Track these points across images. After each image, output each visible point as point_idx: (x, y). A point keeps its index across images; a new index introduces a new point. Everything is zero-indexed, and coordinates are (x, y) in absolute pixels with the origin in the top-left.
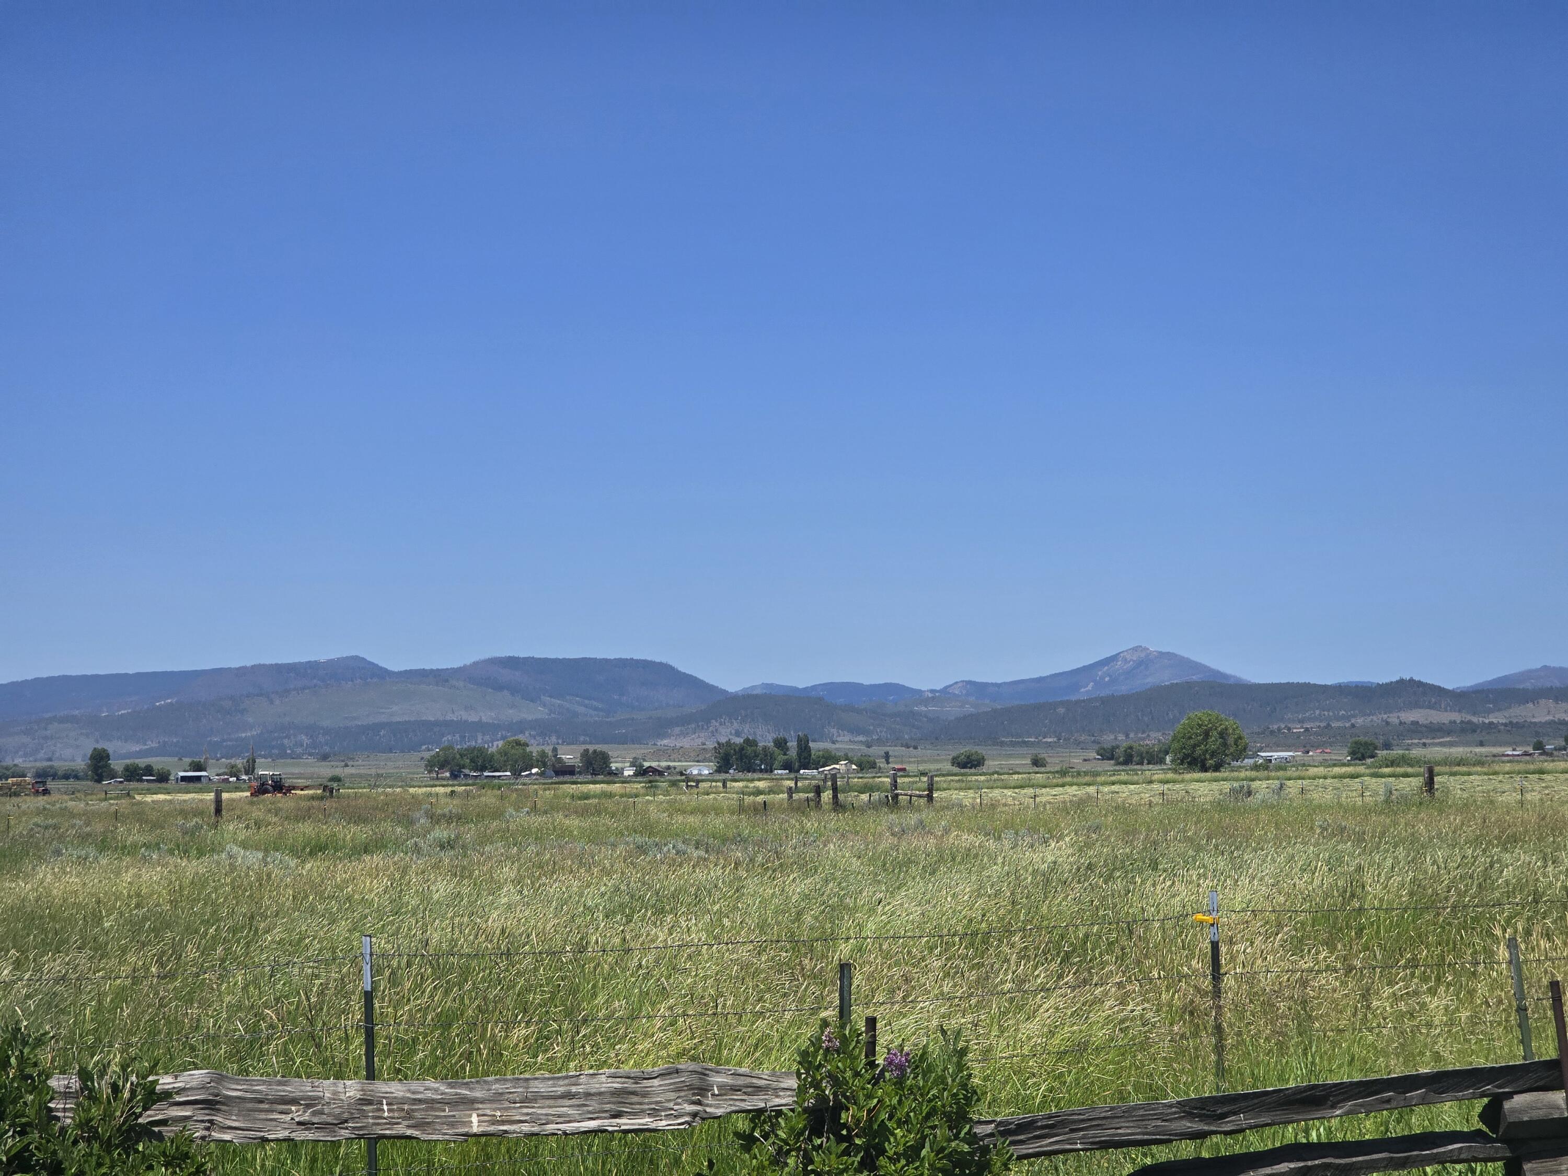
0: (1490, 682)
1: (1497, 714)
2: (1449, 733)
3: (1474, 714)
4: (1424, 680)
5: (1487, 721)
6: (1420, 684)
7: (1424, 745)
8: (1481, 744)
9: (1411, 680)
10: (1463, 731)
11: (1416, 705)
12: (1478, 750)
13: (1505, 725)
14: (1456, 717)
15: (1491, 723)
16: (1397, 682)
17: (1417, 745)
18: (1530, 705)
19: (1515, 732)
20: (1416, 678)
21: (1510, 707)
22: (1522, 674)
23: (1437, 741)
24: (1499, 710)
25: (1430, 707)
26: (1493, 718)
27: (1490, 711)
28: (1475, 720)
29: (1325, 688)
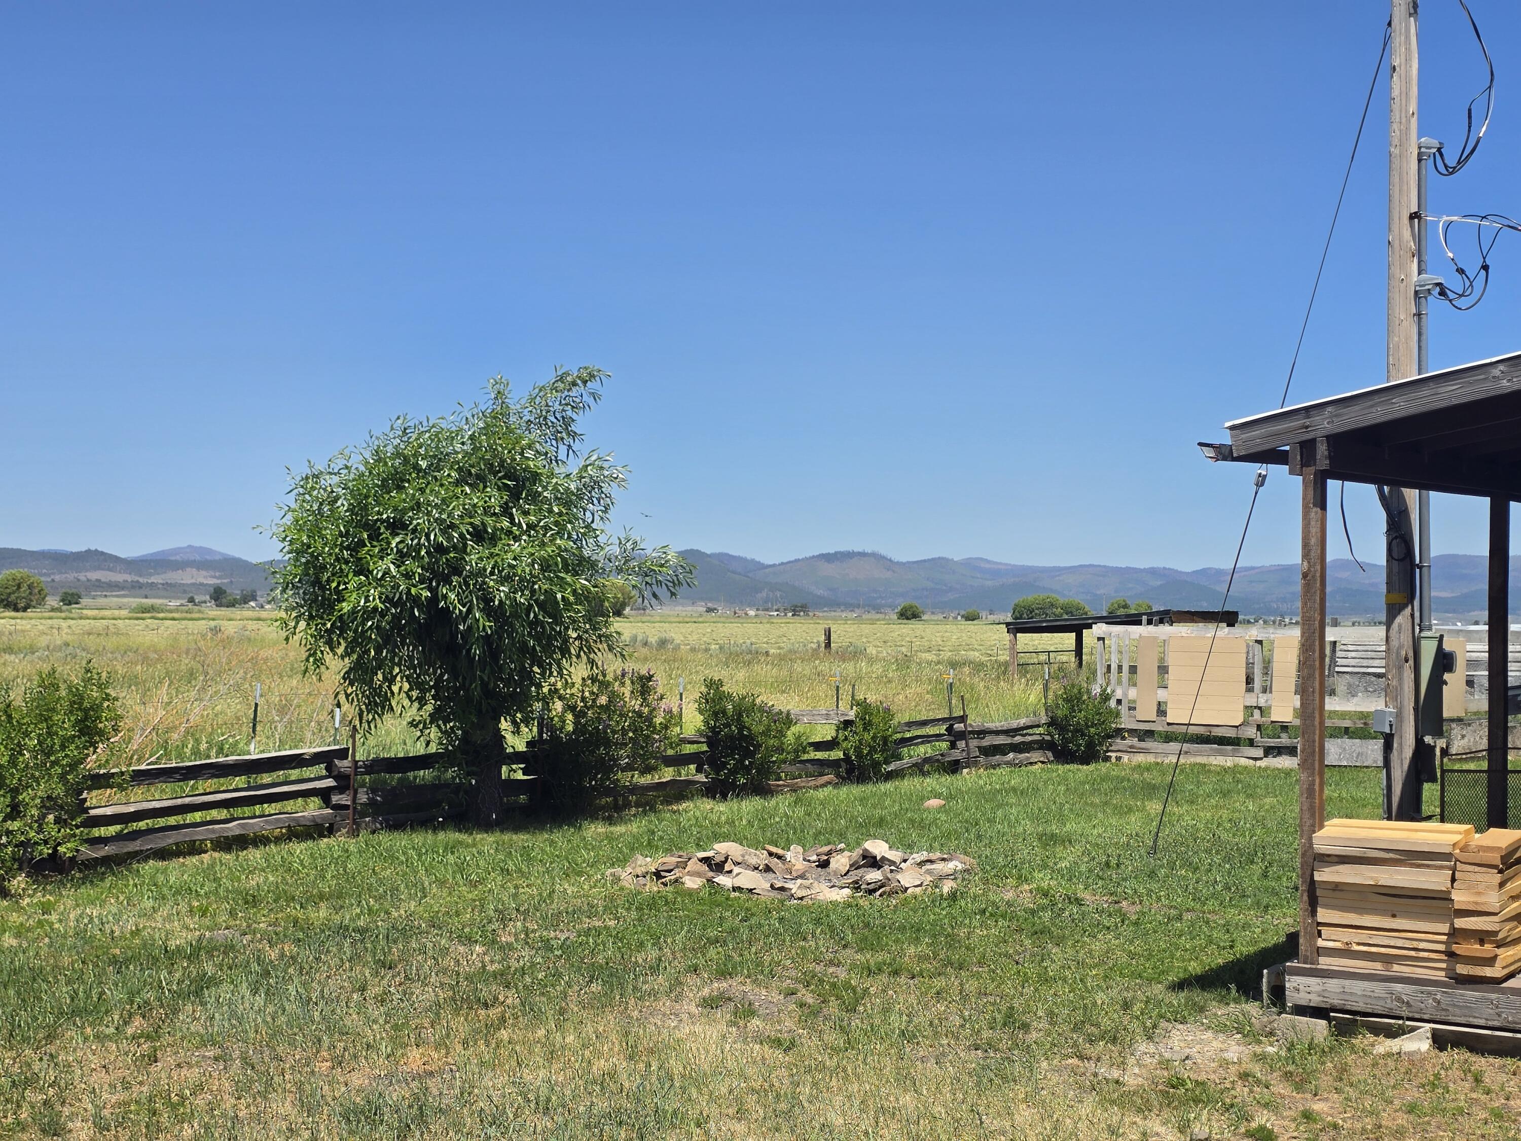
0: (152, 554)
1: (156, 576)
2: (123, 589)
3: (141, 576)
4: (105, 551)
5: (150, 581)
6: (102, 553)
7: (106, 596)
8: (146, 597)
9: (96, 550)
10: (133, 587)
11: (99, 568)
12: (144, 601)
13: (163, 584)
14: (129, 578)
15: (153, 583)
16: (86, 551)
17: (101, 596)
18: (180, 571)
19: (170, 589)
20: (100, 549)
21: (165, 573)
22: (175, 549)
23: (114, 593)
24: (158, 574)
25: (109, 570)
26: (152, 580)
27: (151, 575)
28: (141, 580)
29: (32, 553)
